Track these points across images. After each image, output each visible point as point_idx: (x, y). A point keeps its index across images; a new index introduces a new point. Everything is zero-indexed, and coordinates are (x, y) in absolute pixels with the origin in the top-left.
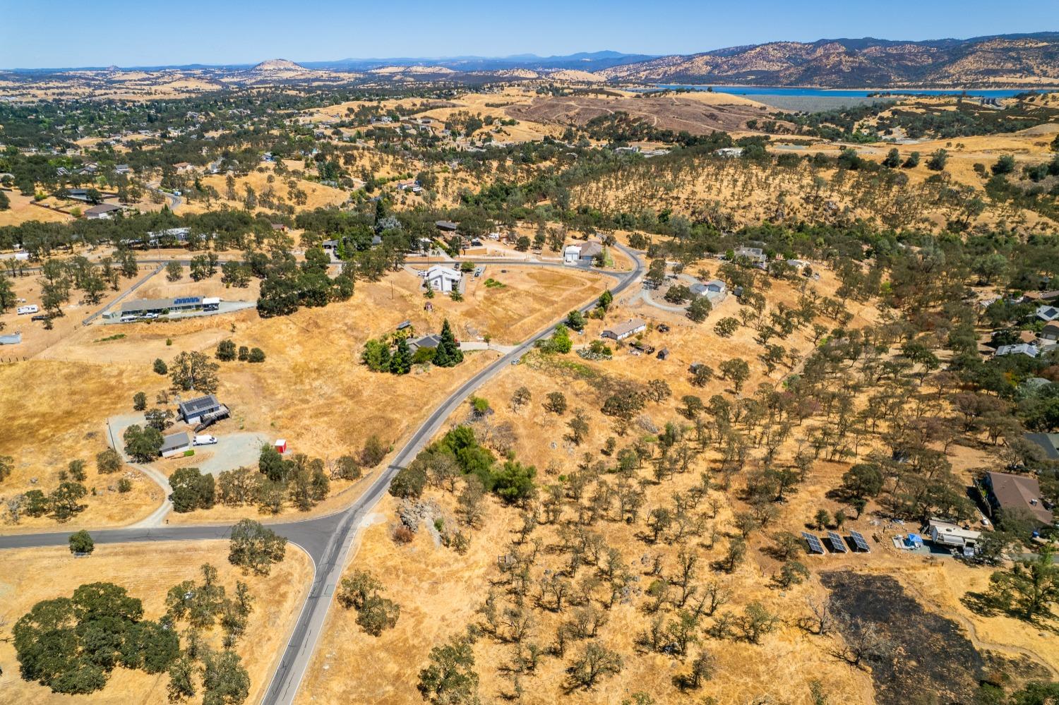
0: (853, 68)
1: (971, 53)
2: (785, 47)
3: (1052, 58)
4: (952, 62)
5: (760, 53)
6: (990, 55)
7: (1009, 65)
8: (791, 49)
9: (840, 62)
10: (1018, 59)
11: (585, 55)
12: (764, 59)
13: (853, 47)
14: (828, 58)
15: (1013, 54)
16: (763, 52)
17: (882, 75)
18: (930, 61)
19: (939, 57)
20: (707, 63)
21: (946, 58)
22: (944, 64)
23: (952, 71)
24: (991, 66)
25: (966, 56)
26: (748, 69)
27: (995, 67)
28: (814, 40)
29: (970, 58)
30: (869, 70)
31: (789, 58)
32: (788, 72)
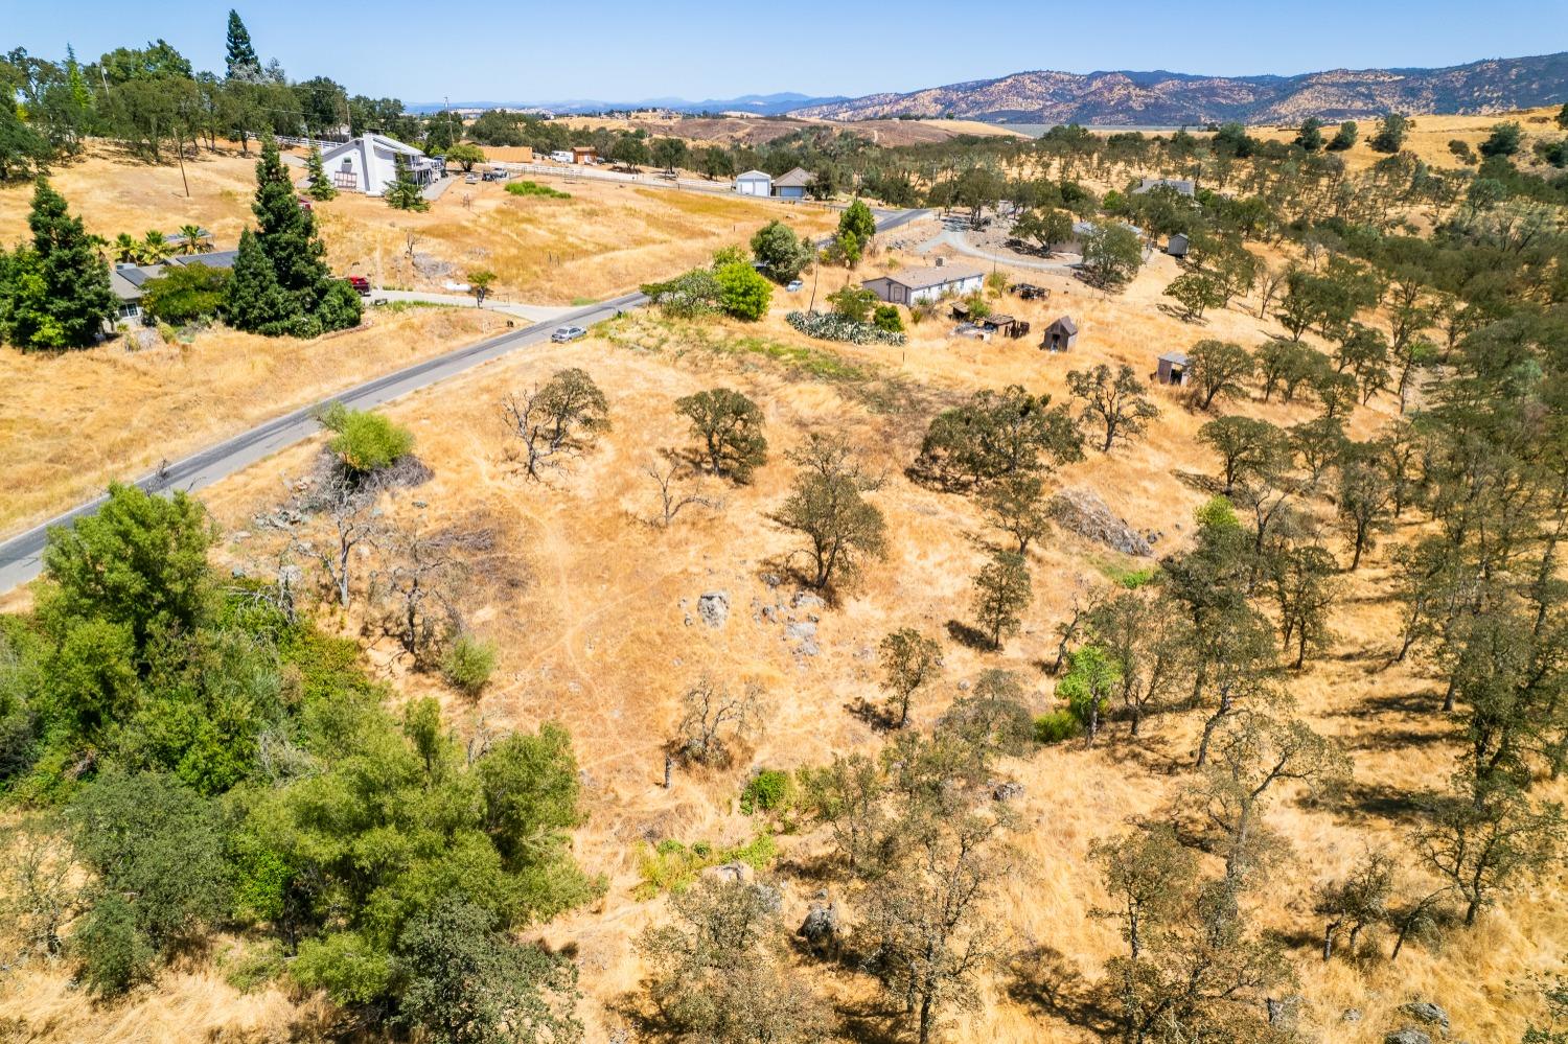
0: (1147, 105)
1: (1307, 87)
2: (1047, 78)
3: (1414, 96)
4: (1283, 99)
5: (1012, 86)
6: (1333, 90)
7: (1359, 105)
8: (1057, 82)
9: (1129, 97)
10: (1370, 97)
11: (757, 97)
12: (1018, 94)
13: (1143, 81)
14: (1111, 90)
15: (1363, 90)
16: (1016, 85)
17: (1188, 116)
18: (1251, 98)
19: (1263, 93)
20: (936, 100)
21: (1272, 94)
22: (1271, 102)
23: (1283, 111)
24: (1334, 106)
25: (1300, 90)
26: (996, 108)
27: (1340, 106)
28: (1088, 72)
29: (1307, 93)
30: (1169, 109)
31: (1054, 95)
32: (1055, 111)
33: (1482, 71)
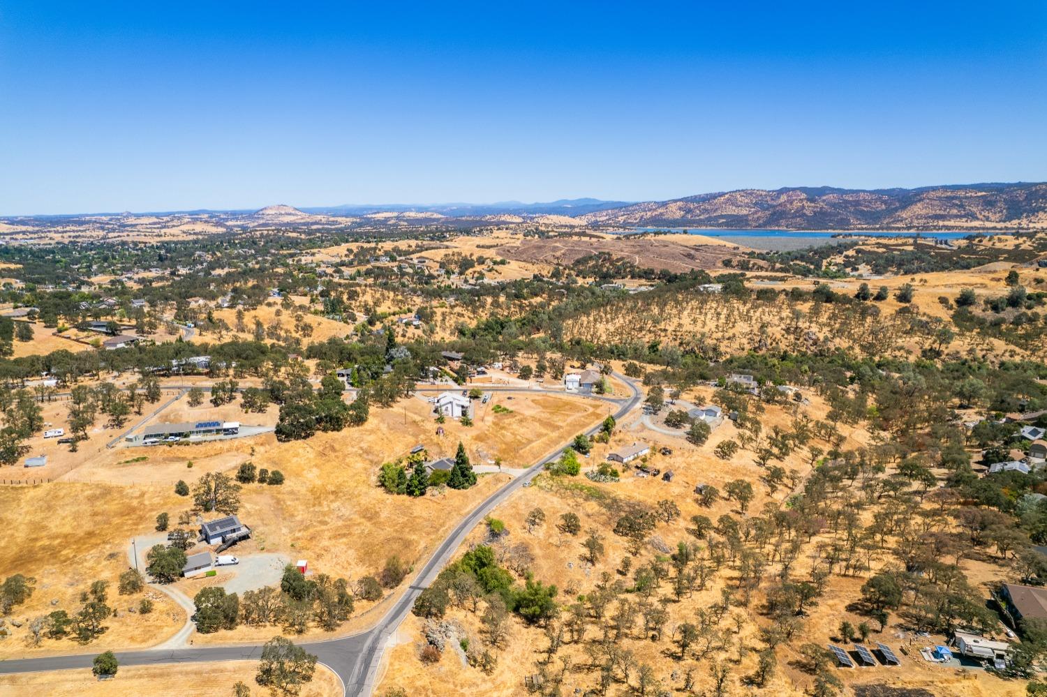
0: (815, 213)
1: (920, 201)
2: (751, 194)
3: (992, 206)
4: (904, 208)
5: (728, 199)
6: (937, 202)
7: (955, 211)
8: (757, 197)
9: (803, 207)
10: (962, 206)
11: (566, 201)
12: (733, 204)
13: (813, 194)
14: (791, 203)
15: (957, 202)
16: (732, 198)
17: (842, 219)
18: (884, 207)
19: (891, 204)
20: (680, 209)
21: (897, 204)
22: (896, 210)
23: (904, 216)
24: (938, 212)
25: (915, 202)
26: (718, 213)
27: (942, 212)
28: (778, 188)
29: (919, 205)
30: (830, 214)
31: (756, 204)
32: (756, 216)
33: (1036, 190)
